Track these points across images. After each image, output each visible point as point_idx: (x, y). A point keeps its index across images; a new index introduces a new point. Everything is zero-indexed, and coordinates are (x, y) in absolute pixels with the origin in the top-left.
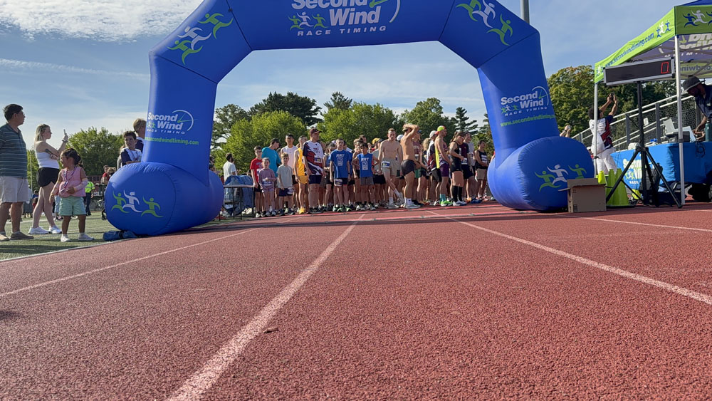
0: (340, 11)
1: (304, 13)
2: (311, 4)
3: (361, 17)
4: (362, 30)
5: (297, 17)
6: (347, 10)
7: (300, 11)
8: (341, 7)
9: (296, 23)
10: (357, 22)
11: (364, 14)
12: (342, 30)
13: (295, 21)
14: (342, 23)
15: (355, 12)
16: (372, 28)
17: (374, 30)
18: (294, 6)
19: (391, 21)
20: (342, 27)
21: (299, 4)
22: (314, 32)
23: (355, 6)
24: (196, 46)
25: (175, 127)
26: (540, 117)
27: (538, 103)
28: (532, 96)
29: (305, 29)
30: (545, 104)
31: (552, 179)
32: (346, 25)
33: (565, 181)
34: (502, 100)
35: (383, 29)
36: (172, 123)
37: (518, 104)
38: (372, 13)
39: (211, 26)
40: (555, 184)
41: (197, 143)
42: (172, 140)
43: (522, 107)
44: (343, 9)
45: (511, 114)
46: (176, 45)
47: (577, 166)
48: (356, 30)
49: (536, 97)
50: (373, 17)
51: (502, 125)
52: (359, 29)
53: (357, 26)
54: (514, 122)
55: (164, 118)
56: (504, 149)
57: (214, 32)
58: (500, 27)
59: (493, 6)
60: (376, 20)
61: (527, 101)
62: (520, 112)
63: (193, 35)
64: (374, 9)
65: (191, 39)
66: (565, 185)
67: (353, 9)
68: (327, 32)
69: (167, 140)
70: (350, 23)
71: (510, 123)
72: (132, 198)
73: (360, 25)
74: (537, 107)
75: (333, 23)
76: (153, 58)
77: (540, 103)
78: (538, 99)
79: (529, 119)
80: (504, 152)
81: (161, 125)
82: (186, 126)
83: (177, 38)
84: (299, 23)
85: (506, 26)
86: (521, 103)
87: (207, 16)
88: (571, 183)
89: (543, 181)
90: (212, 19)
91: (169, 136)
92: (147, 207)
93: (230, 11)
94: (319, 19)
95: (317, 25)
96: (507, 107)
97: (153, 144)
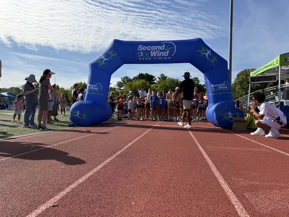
0: (154, 51)
1: (142, 52)
2: (144, 49)
3: (162, 54)
4: (162, 58)
5: (139, 53)
6: (157, 51)
7: (140, 51)
8: (155, 50)
9: (139, 55)
10: (160, 55)
11: (163, 53)
12: (155, 58)
13: (139, 54)
14: (155, 56)
15: (160, 52)
16: (165, 58)
17: (166, 58)
18: (139, 49)
19: (172, 56)
20: (155, 57)
21: (140, 49)
22: (145, 59)
23: (160, 50)
24: (105, 62)
25: (96, 89)
26: (225, 93)
27: (225, 87)
28: (223, 85)
29: (142, 57)
30: (228, 88)
31: (227, 117)
32: (156, 56)
33: (232, 118)
34: (212, 85)
35: (169, 58)
36: (95, 87)
37: (217, 87)
38: (166, 52)
39: (110, 55)
40: (229, 118)
41: (103, 95)
42: (94, 93)
43: (219, 89)
44: (156, 51)
45: (215, 91)
46: (98, 61)
47: (237, 112)
48: (159, 58)
49: (225, 85)
50: (166, 54)
51: (211, 94)
52: (161, 58)
53: (160, 57)
54: (216, 94)
55: (92, 86)
56: (212, 103)
57: (111, 57)
58: (212, 59)
59: (210, 51)
60: (167, 55)
61: (221, 86)
62: (218, 90)
63: (104, 58)
64: (167, 51)
65: (103, 59)
66: (232, 119)
67: (159, 51)
68: (150, 59)
69: (93, 93)
70: (158, 56)
71: (214, 94)
72: (78, 113)
73: (161, 57)
74: (225, 89)
75: (152, 56)
76: (90, 65)
77: (226, 87)
78: (225, 86)
79: (221, 93)
80: (211, 104)
81: (91, 88)
82: (99, 89)
83: (98, 59)
84: (140, 55)
85: (215, 59)
86: (219, 87)
87: (109, 52)
88: (235, 119)
89: (224, 117)
90: (110, 53)
91: (94, 92)
92: (83, 116)
93: (117, 50)
94: (147, 54)
95: (146, 56)
96: (213, 88)
97: (88, 94)
